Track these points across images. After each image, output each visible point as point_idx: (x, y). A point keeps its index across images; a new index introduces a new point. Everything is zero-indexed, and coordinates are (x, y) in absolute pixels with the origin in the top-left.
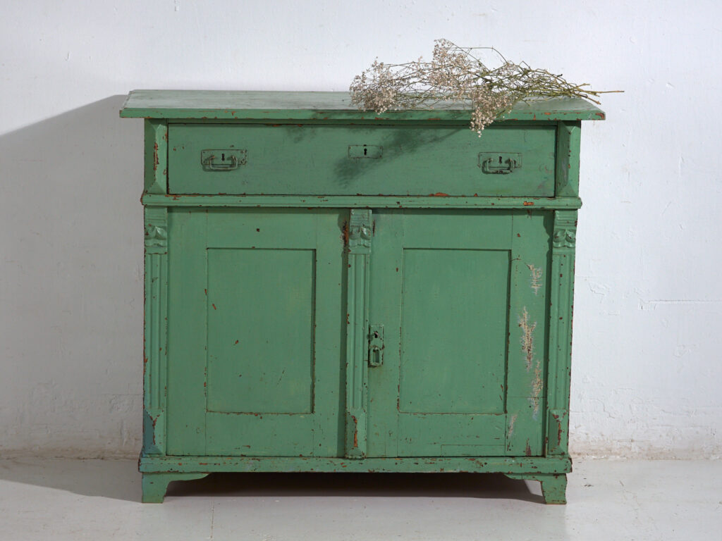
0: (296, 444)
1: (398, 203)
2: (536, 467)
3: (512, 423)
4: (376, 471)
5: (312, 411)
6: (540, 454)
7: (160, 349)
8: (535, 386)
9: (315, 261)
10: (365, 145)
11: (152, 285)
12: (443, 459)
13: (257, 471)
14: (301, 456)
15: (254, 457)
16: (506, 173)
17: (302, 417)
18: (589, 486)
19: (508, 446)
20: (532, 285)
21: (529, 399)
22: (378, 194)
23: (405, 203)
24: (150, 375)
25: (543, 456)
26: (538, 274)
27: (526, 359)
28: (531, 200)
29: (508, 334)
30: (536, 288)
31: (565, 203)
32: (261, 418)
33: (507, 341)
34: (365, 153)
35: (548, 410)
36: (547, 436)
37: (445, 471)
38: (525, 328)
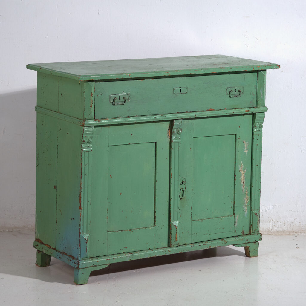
0: (147, 243)
1: (195, 115)
2: (248, 240)
3: (237, 219)
4: (183, 252)
5: (154, 225)
6: (248, 233)
7: (88, 202)
8: (246, 200)
9: (156, 148)
10: (180, 87)
11: (84, 168)
12: (210, 241)
13: (132, 260)
14: (150, 249)
15: (130, 253)
16: (238, 97)
17: (150, 228)
18: (298, 248)
19: (236, 231)
20: (244, 150)
21: (243, 207)
22: (185, 111)
23: (199, 115)
24: (83, 216)
25: (250, 234)
26: (247, 145)
27: (242, 187)
28: (248, 109)
29: (235, 176)
30: (246, 152)
31: (262, 109)
32: (132, 232)
33: (235, 179)
34: (181, 92)
35: (252, 211)
36: (251, 224)
37: (211, 247)
38: (242, 172)
